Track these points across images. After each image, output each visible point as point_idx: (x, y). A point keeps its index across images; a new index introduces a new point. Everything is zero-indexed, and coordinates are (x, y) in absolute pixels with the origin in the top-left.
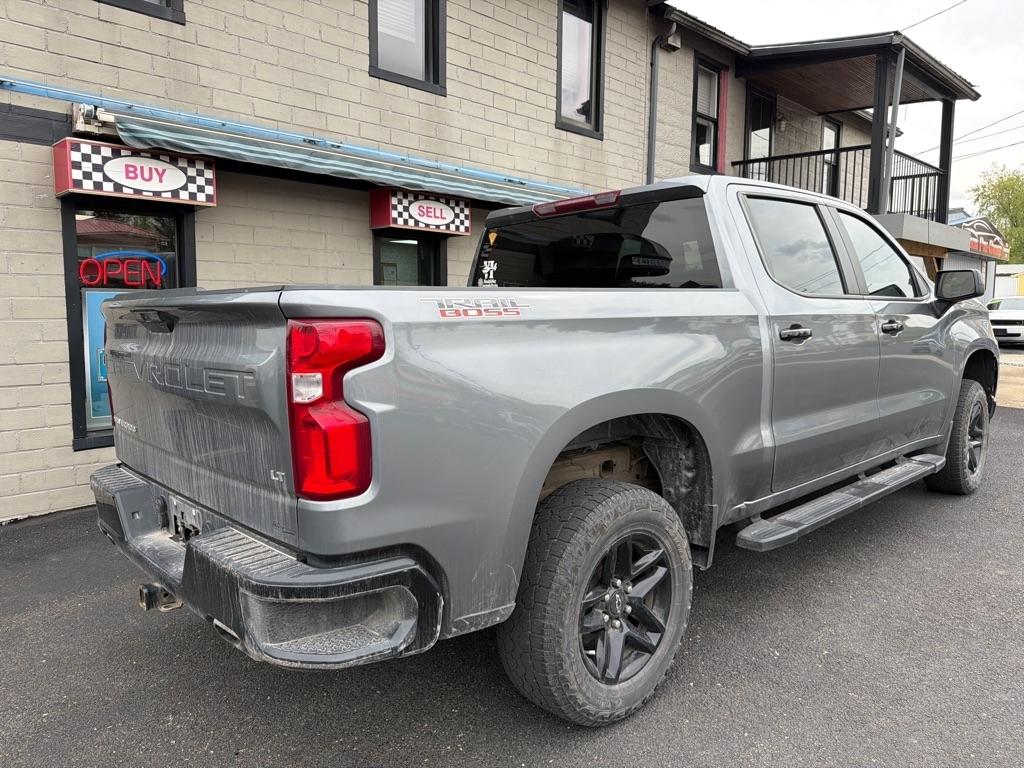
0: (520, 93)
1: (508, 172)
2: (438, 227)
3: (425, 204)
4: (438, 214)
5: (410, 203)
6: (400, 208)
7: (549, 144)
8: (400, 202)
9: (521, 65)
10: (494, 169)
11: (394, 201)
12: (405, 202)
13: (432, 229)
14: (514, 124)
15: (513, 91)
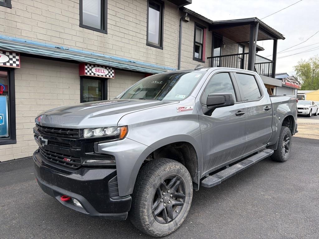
0: (134, 34)
1: (129, 59)
2: (102, 76)
3: (98, 68)
4: (102, 71)
5: (92, 68)
6: (88, 69)
7: (144, 51)
8: (88, 67)
9: (134, 25)
10: (124, 58)
11: (86, 67)
12: (90, 68)
13: (100, 76)
14: (131, 43)
15: (131, 33)
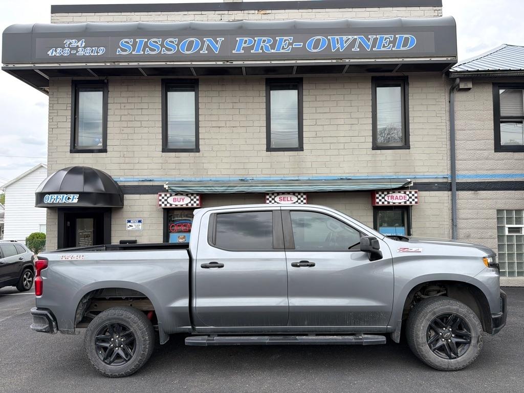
0: (348, 140)
1: (340, 175)
3: (282, 196)
4: (289, 199)
5: (275, 197)
7: (369, 158)
10: (330, 175)
14: (343, 154)
15: (342, 140)
